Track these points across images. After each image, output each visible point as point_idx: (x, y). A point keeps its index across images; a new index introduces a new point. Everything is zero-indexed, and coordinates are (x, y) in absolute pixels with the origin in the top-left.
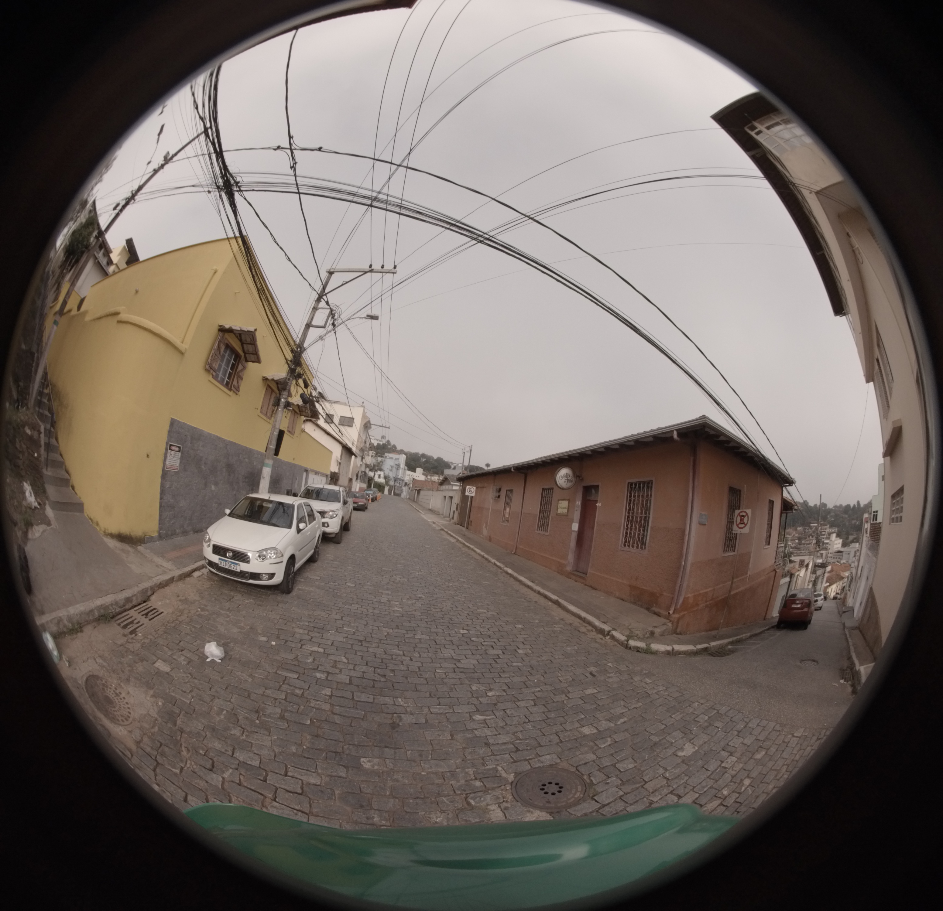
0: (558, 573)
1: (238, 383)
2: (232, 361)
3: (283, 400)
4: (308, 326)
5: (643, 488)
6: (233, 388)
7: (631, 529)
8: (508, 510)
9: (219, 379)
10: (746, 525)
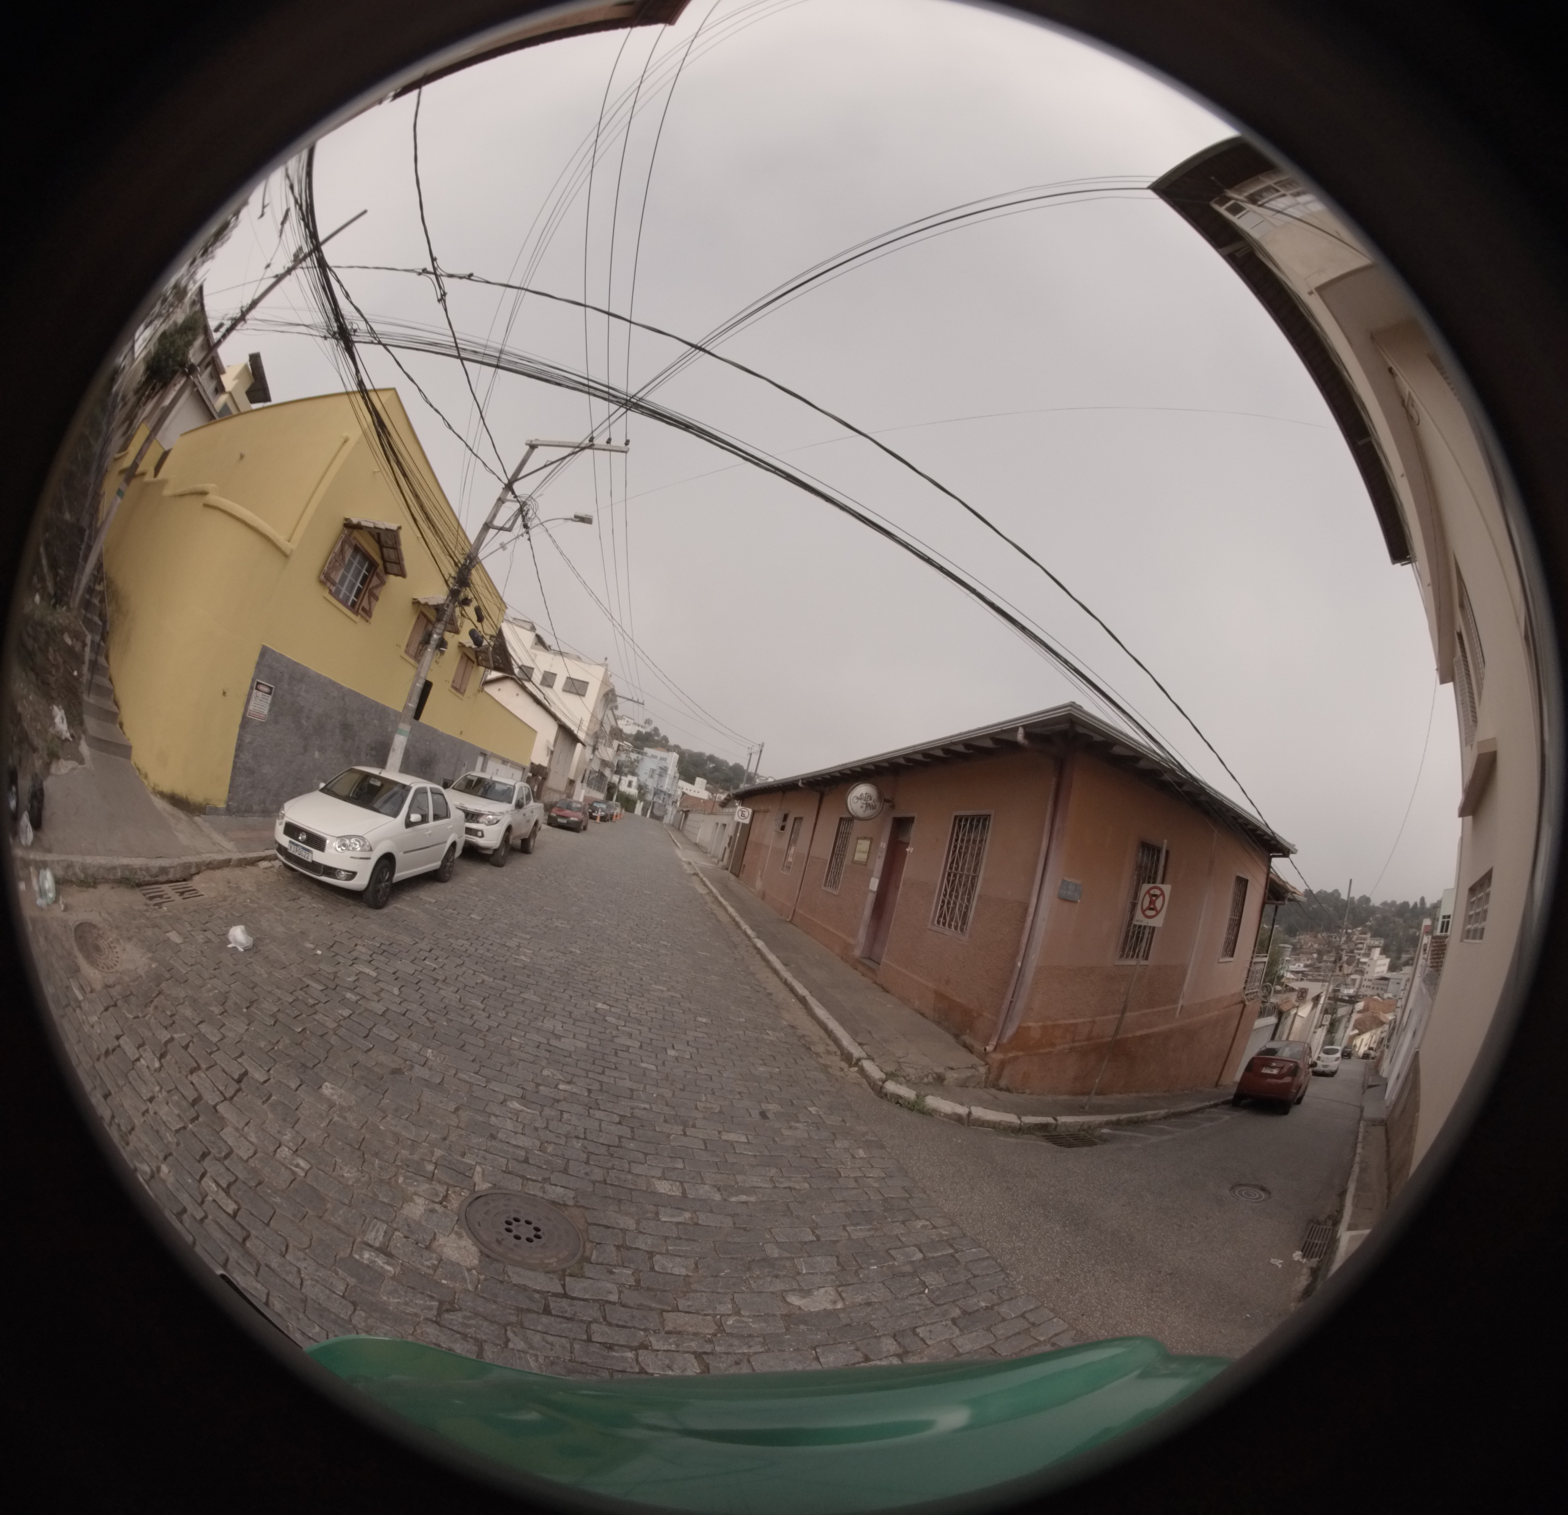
0: (842, 958)
1: (370, 603)
2: (364, 571)
3: (435, 636)
4: (487, 526)
5: (977, 826)
6: (360, 611)
7: (951, 896)
8: (793, 849)
9: (341, 596)
10: (1158, 913)
